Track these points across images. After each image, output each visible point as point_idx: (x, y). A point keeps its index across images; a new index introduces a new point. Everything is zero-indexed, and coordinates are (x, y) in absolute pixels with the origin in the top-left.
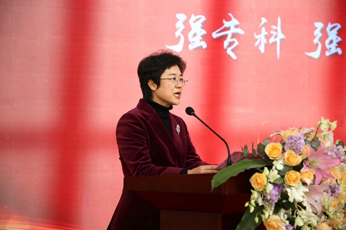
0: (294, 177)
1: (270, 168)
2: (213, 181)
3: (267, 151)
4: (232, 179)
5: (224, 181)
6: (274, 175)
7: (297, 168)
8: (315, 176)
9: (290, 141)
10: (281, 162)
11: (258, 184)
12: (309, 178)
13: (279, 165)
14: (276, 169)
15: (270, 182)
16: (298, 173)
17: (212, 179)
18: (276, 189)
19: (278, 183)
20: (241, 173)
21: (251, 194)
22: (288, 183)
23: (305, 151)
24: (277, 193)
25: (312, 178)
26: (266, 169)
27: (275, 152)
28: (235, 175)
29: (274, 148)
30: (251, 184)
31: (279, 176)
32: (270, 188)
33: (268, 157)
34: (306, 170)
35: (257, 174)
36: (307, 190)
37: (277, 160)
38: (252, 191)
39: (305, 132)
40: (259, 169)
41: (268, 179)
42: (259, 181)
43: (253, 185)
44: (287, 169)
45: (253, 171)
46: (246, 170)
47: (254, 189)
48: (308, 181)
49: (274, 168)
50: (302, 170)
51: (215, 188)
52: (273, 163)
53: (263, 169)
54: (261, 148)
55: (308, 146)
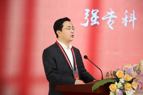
0: (128, 86)
1: (118, 82)
2: (93, 88)
3: (117, 74)
4: (101, 86)
5: (97, 88)
6: (120, 85)
7: (130, 82)
8: (138, 85)
9: (127, 70)
10: (123, 79)
11: (113, 89)
12: (136, 86)
13: (122, 81)
14: (121, 82)
15: (118, 88)
16: (130, 84)
17: (92, 86)
18: (121, 91)
19: (122, 88)
20: (105, 84)
21: (110, 93)
22: (126, 88)
23: (134, 74)
24: (121, 93)
25: (137, 86)
26: (116, 82)
27: (121, 75)
28: (103, 85)
29: (120, 73)
30: (109, 89)
31: (122, 86)
32: (118, 90)
33: (117, 77)
34: (134, 83)
35: (112, 85)
36: (135, 92)
37: (121, 78)
38: (110, 92)
39: (135, 66)
40: (113, 82)
41: (117, 87)
42: (113, 88)
43: (110, 89)
44: (126, 82)
45: (110, 83)
46: (107, 83)
47: (111, 91)
48: (135, 88)
49: (120, 82)
50: (132, 83)
51: (93, 91)
52: (120, 80)
53: (115, 82)
54: (115, 73)
55: (135, 73)
